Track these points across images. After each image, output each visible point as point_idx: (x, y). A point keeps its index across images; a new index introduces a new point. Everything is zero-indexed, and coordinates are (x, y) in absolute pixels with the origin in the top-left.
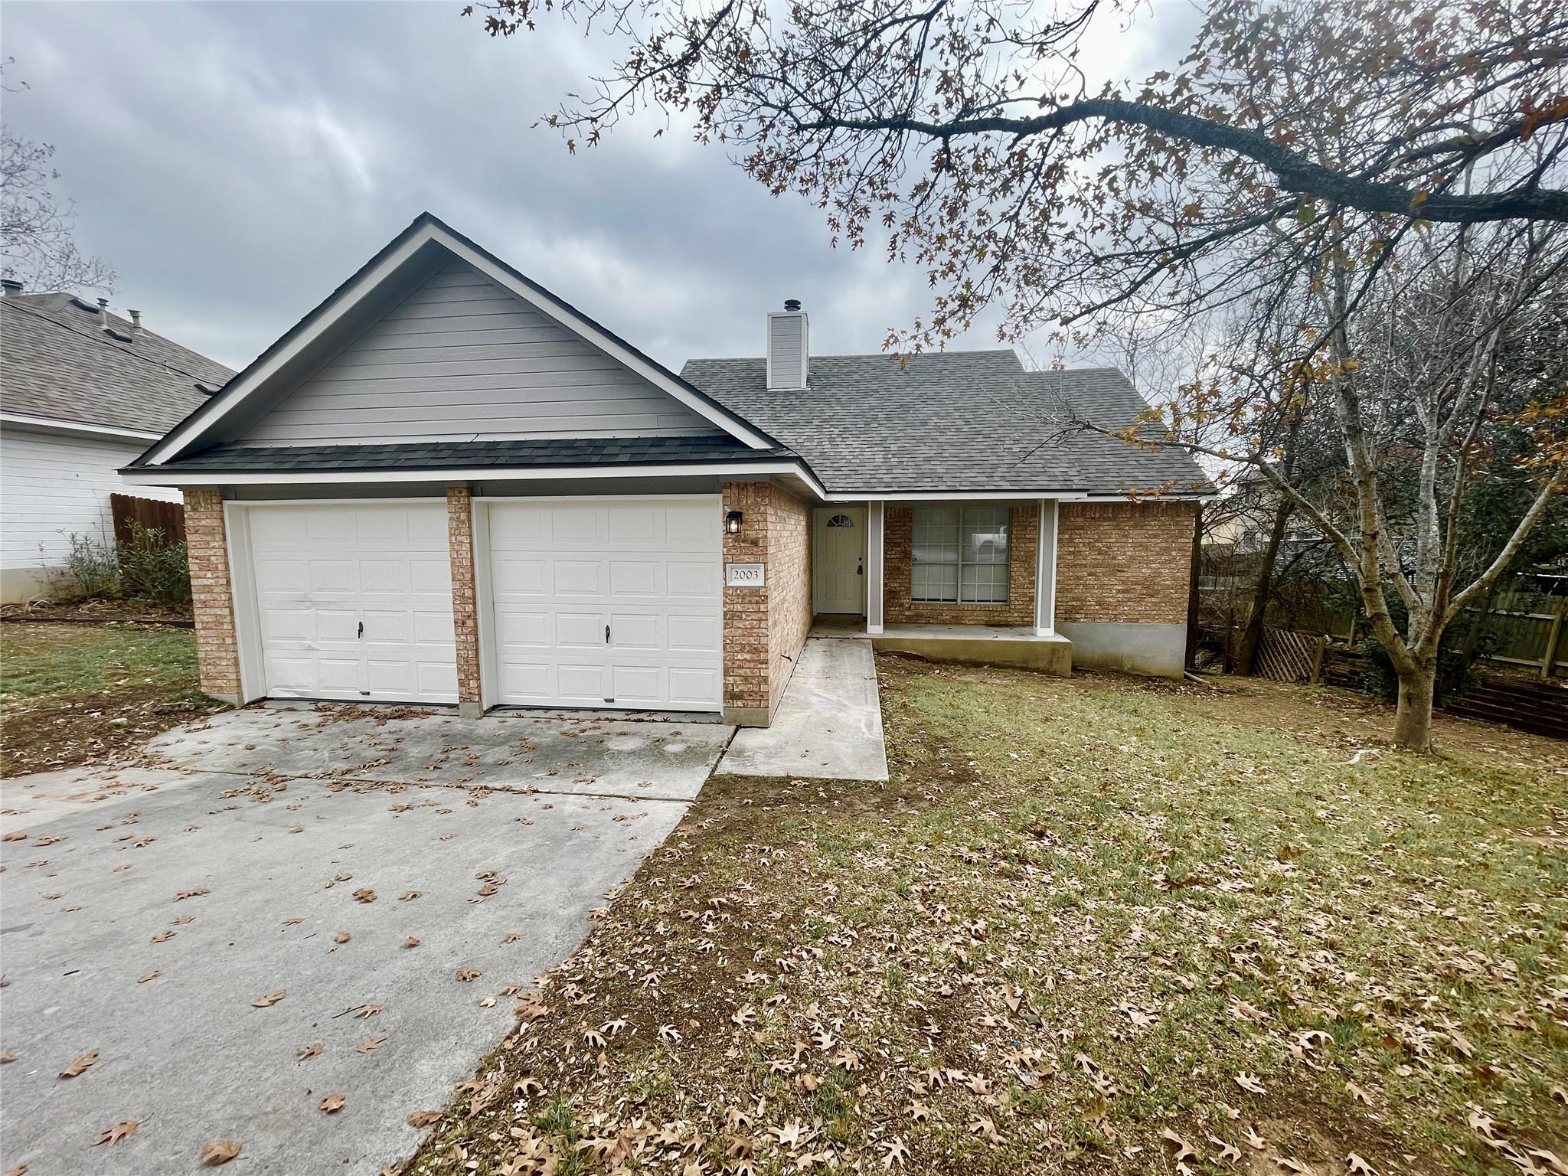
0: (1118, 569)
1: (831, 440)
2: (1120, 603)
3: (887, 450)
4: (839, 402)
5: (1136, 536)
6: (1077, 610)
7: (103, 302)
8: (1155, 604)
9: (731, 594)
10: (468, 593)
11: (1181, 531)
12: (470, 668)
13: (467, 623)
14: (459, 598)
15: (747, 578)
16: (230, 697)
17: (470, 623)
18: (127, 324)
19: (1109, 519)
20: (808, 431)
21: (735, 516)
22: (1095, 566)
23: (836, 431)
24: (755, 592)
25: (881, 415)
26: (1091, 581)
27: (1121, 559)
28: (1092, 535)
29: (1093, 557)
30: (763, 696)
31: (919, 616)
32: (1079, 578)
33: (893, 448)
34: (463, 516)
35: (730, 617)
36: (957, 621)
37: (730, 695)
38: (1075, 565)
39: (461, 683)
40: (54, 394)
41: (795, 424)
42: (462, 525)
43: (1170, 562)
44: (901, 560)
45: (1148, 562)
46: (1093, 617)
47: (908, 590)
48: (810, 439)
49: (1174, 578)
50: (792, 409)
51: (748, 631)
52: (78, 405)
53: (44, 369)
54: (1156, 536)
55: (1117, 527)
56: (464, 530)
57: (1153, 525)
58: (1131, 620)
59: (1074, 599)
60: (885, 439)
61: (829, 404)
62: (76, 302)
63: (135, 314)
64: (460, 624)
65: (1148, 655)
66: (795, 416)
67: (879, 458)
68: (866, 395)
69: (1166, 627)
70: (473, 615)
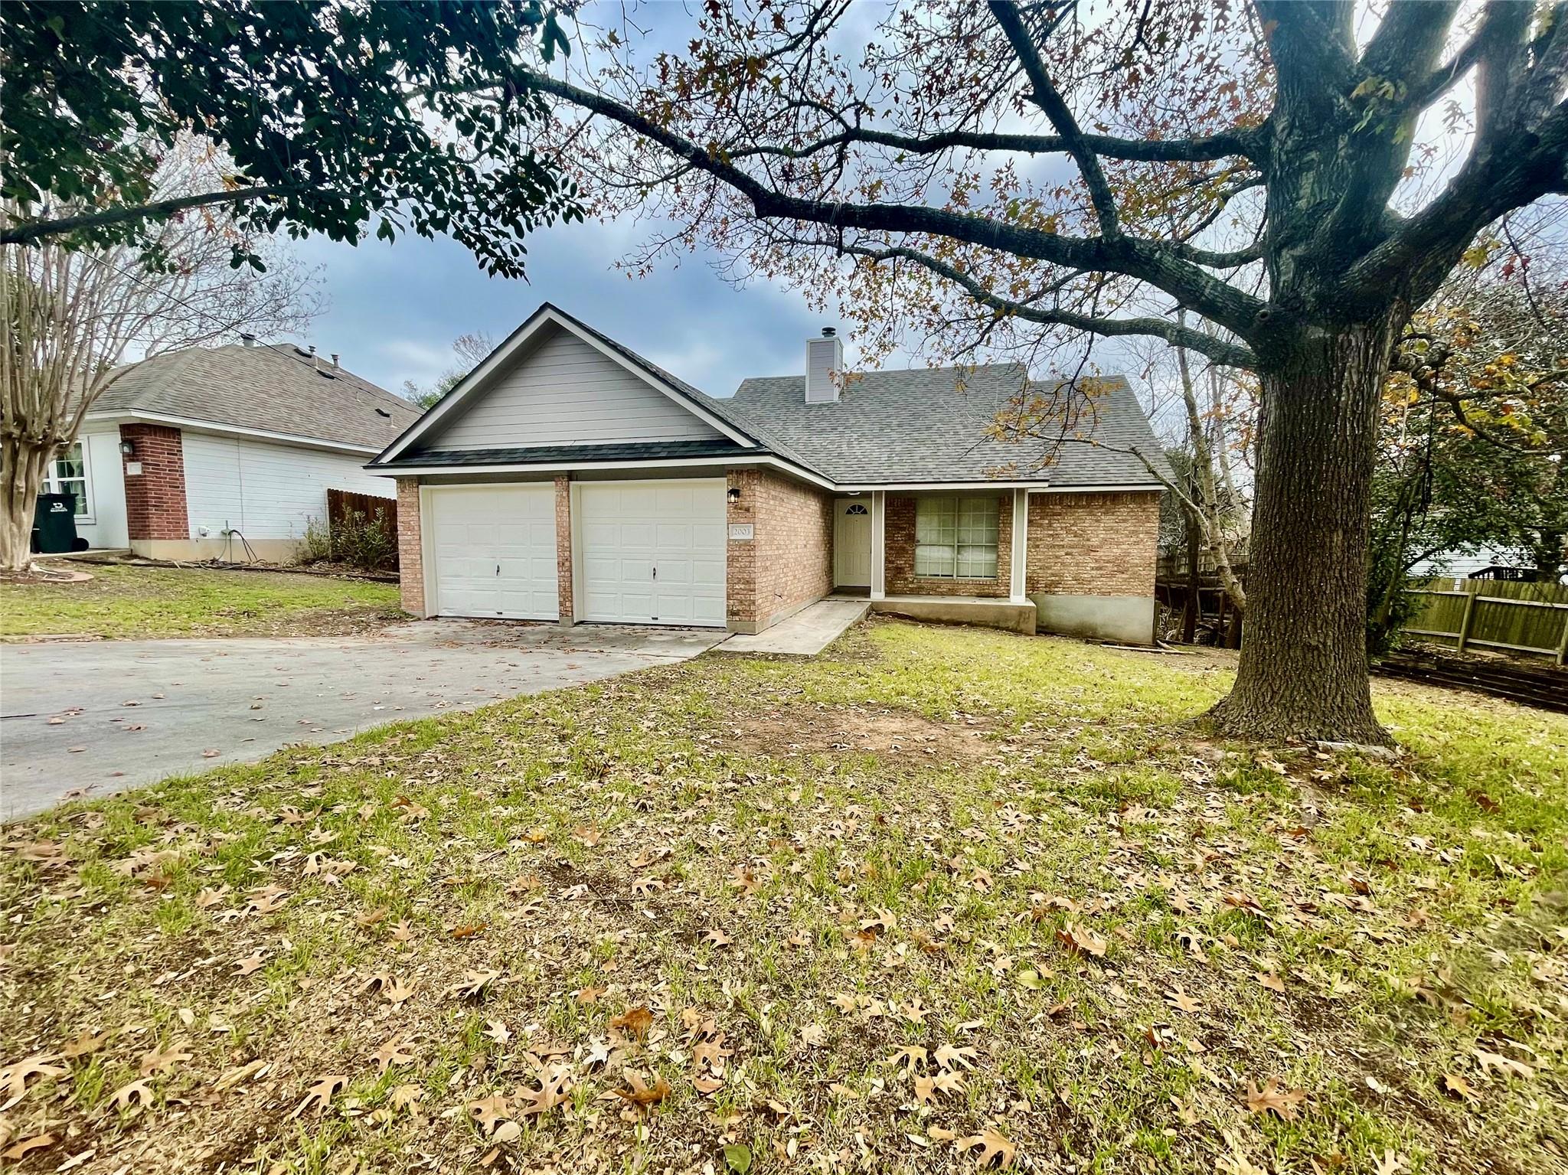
0: (1092, 550)
1: (849, 443)
2: (1093, 579)
3: (892, 451)
4: (863, 413)
5: (1108, 520)
6: (1056, 584)
7: (312, 349)
8: (1125, 580)
9: (733, 545)
10: (566, 544)
11: (1147, 517)
12: (566, 594)
13: (565, 564)
14: (561, 547)
15: (742, 533)
16: (418, 613)
17: (567, 564)
18: (329, 365)
19: (1083, 507)
20: (832, 436)
21: (735, 492)
22: (1071, 547)
23: (855, 436)
24: (747, 543)
25: (895, 422)
26: (1068, 559)
27: (1095, 541)
28: (1069, 520)
29: (1069, 539)
30: (752, 614)
31: (921, 588)
32: (1057, 557)
33: (898, 449)
34: (565, 494)
35: (731, 560)
36: (952, 593)
37: (732, 613)
38: (1054, 546)
39: (561, 604)
40: (297, 419)
41: (823, 430)
42: (565, 499)
43: (1137, 543)
44: (906, 542)
45: (1118, 544)
46: (1070, 591)
47: (912, 567)
48: (832, 443)
49: (1142, 558)
50: (824, 418)
51: (742, 570)
52: (312, 426)
53: (288, 402)
54: (1125, 521)
55: (1091, 514)
56: (565, 502)
57: (1123, 511)
58: (1103, 594)
59: (1053, 575)
60: (893, 442)
61: (854, 414)
62: (297, 351)
63: (335, 357)
64: (561, 564)
65: (1119, 623)
66: (825, 424)
67: (884, 457)
68: (887, 405)
69: (1136, 599)
70: (569, 559)
